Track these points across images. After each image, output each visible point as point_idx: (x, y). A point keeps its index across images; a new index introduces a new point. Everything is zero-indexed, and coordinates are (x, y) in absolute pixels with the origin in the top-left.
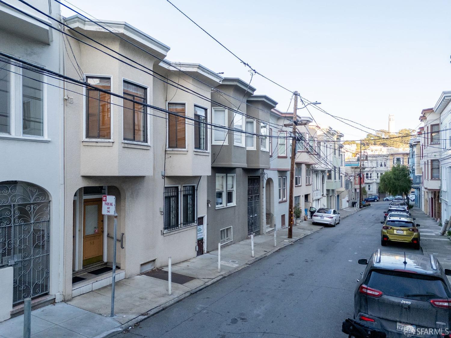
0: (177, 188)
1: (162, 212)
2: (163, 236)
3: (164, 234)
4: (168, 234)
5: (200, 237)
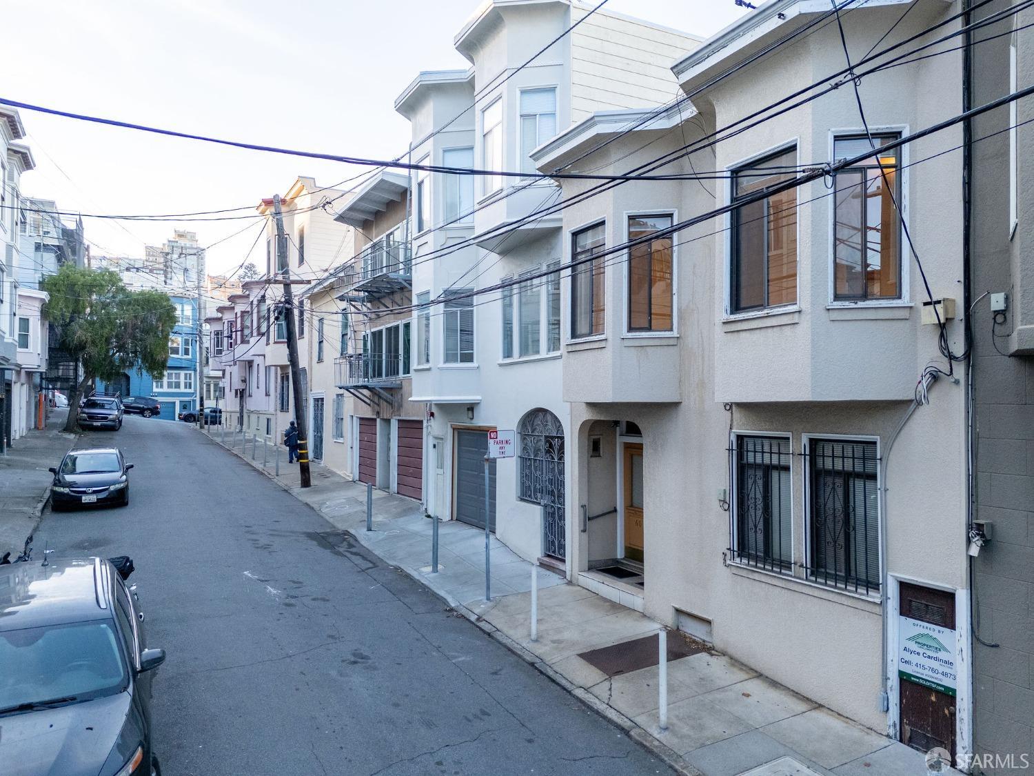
0: (788, 441)
1: (724, 502)
3: (732, 568)
4: (744, 573)
5: (930, 673)
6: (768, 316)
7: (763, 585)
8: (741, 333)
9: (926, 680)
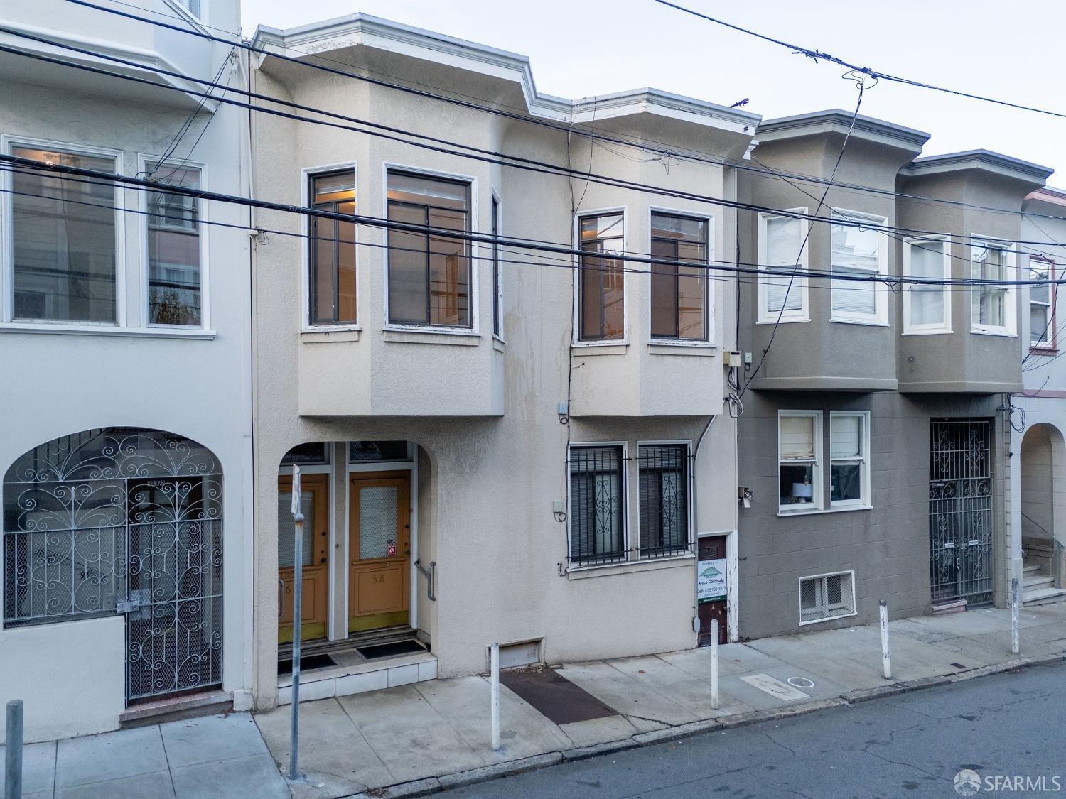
0: (619, 449)
1: (561, 513)
2: (564, 579)
3: (570, 574)
4: (584, 575)
5: (713, 592)
7: (602, 579)
9: (711, 598)
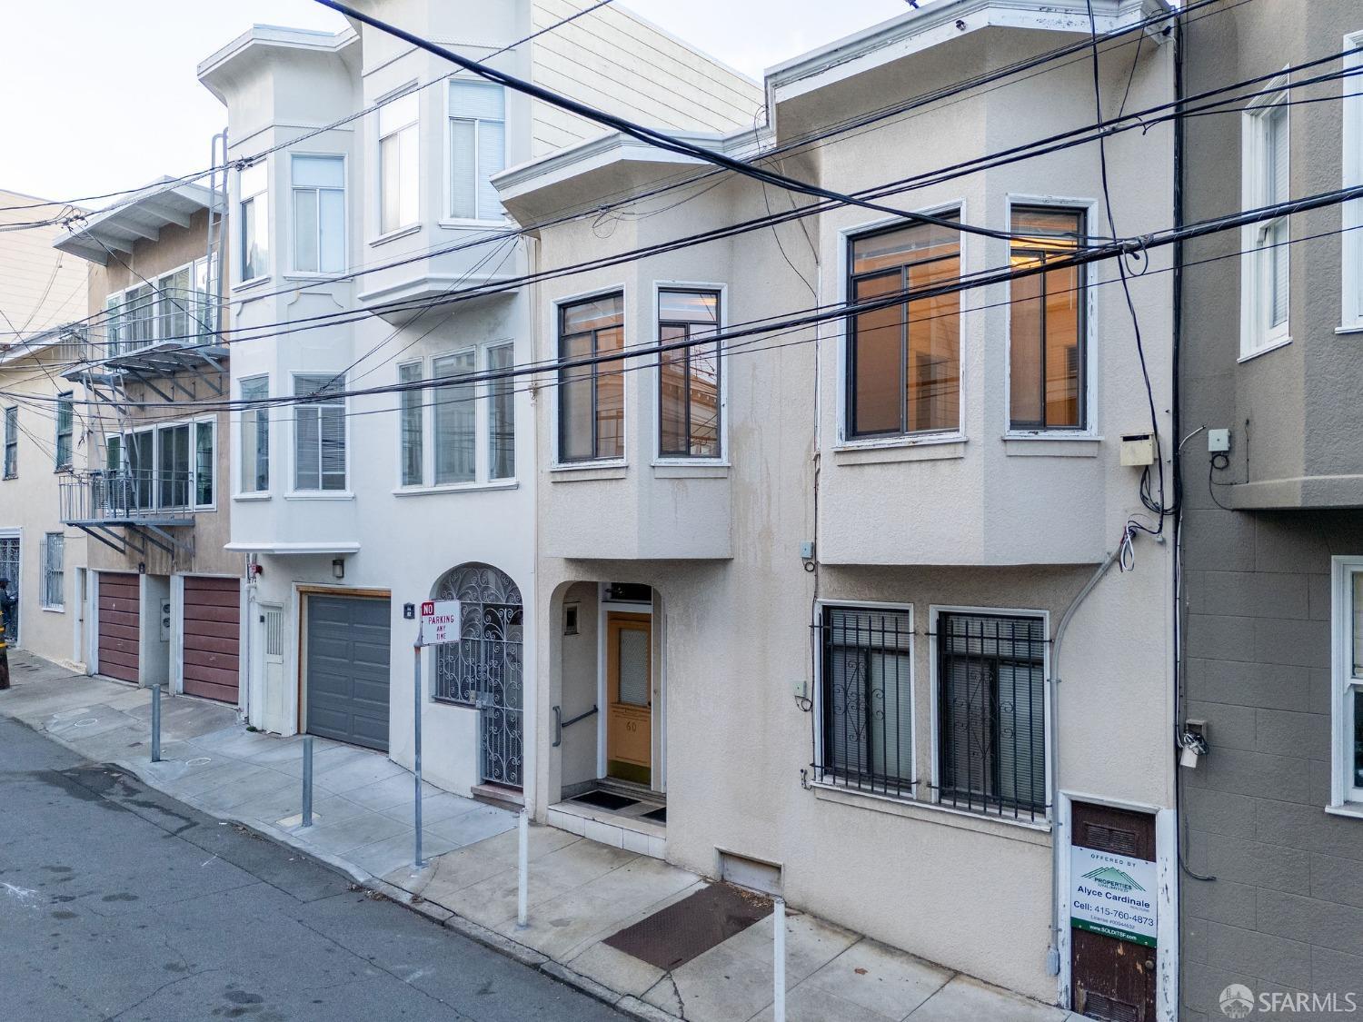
0: (908, 615)
1: (804, 699)
3: (816, 790)
4: (836, 798)
5: (1117, 919)
6: (914, 446)
7: (867, 813)
8: (866, 467)
9: (1111, 928)
